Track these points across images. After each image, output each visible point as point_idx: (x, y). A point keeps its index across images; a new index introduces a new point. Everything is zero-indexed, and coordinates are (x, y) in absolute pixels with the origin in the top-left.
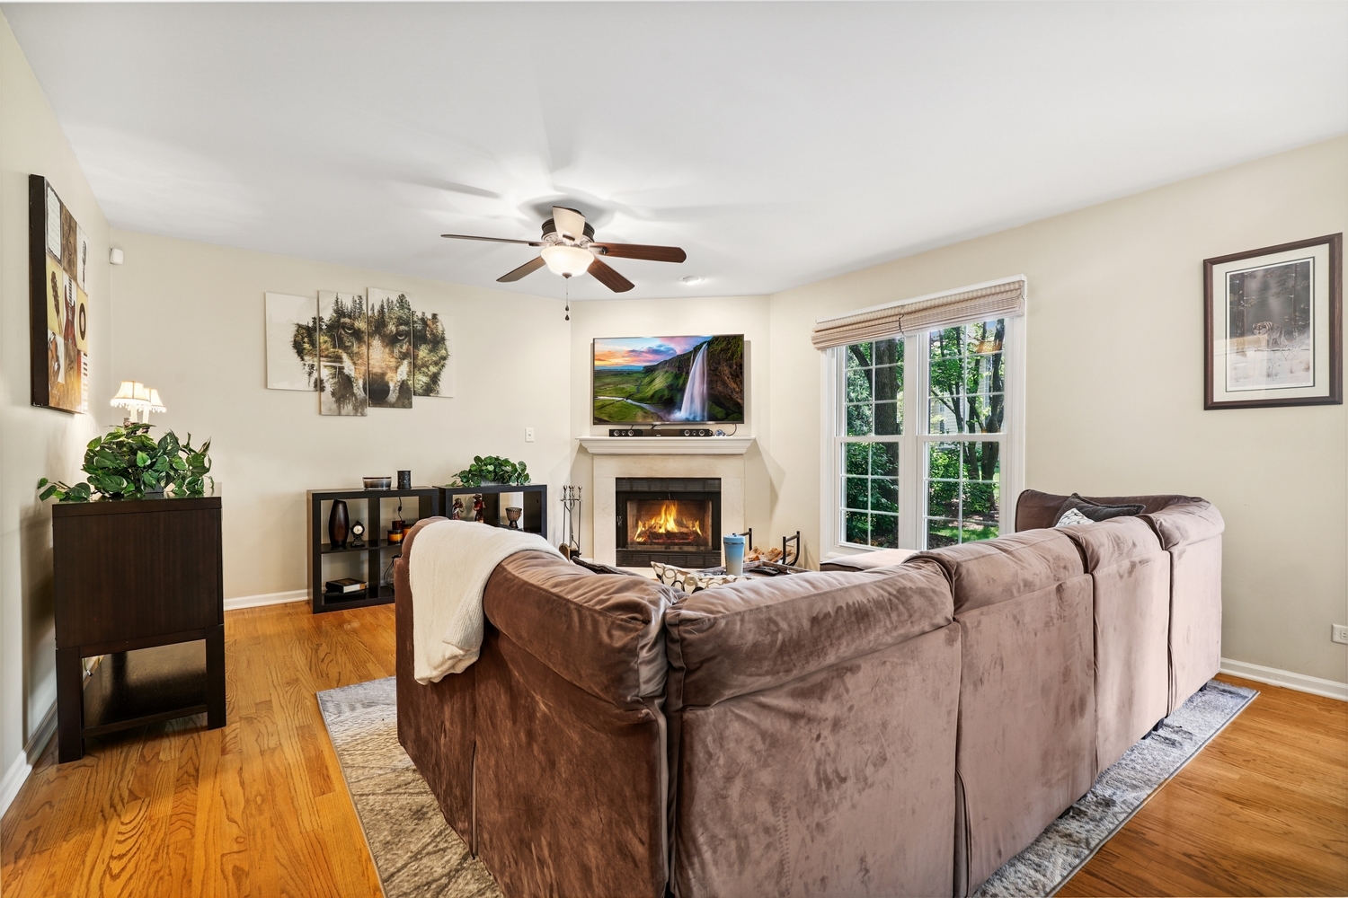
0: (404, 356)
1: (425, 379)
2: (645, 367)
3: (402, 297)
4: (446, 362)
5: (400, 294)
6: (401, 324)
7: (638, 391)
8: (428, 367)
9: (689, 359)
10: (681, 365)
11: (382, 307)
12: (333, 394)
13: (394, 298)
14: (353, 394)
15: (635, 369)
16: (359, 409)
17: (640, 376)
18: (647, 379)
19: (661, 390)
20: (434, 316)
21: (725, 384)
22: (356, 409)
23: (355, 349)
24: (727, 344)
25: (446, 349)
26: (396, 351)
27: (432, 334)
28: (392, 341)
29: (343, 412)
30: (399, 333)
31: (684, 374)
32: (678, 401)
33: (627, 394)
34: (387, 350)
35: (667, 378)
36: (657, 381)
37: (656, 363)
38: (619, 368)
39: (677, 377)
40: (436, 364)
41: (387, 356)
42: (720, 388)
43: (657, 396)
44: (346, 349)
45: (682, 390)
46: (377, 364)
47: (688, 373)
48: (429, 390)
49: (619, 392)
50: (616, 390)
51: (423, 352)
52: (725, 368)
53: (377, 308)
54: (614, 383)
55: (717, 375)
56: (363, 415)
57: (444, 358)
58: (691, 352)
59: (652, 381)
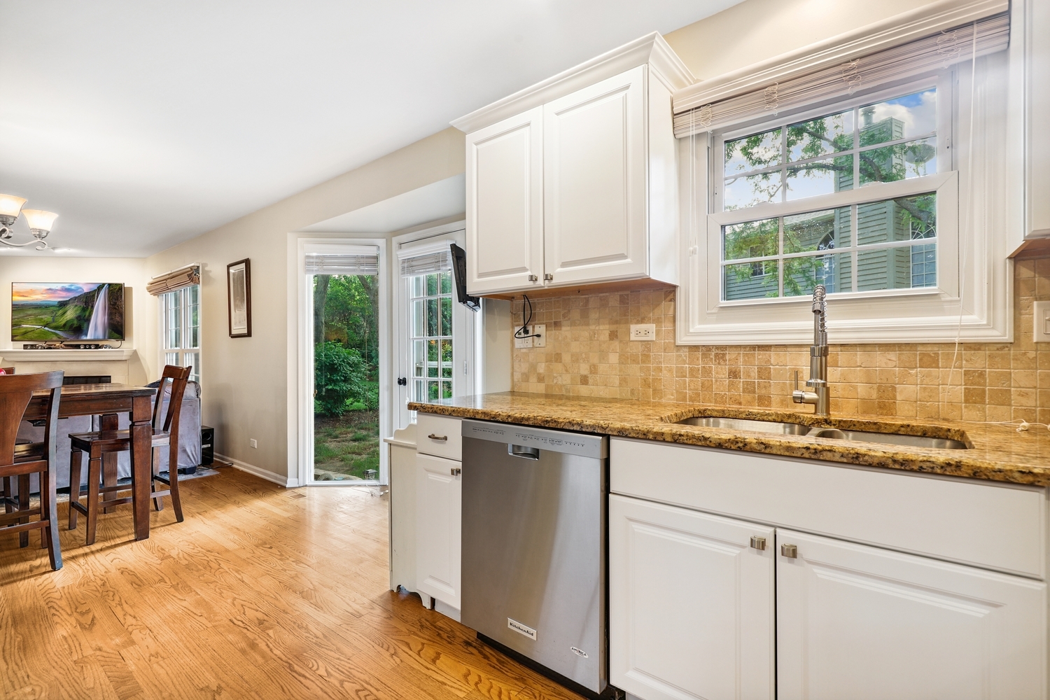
2: (59, 302)
7: (54, 321)
9: (94, 295)
10: (87, 300)
15: (51, 303)
17: (55, 309)
18: (61, 312)
19: (72, 320)
31: (90, 307)
32: (85, 328)
33: (45, 323)
35: (76, 311)
36: (68, 313)
37: (68, 299)
38: (39, 302)
39: (84, 310)
43: (68, 325)
45: (88, 320)
47: (93, 307)
49: (39, 321)
50: (36, 320)
54: (34, 315)
55: (115, 308)
58: (95, 290)
59: (65, 313)
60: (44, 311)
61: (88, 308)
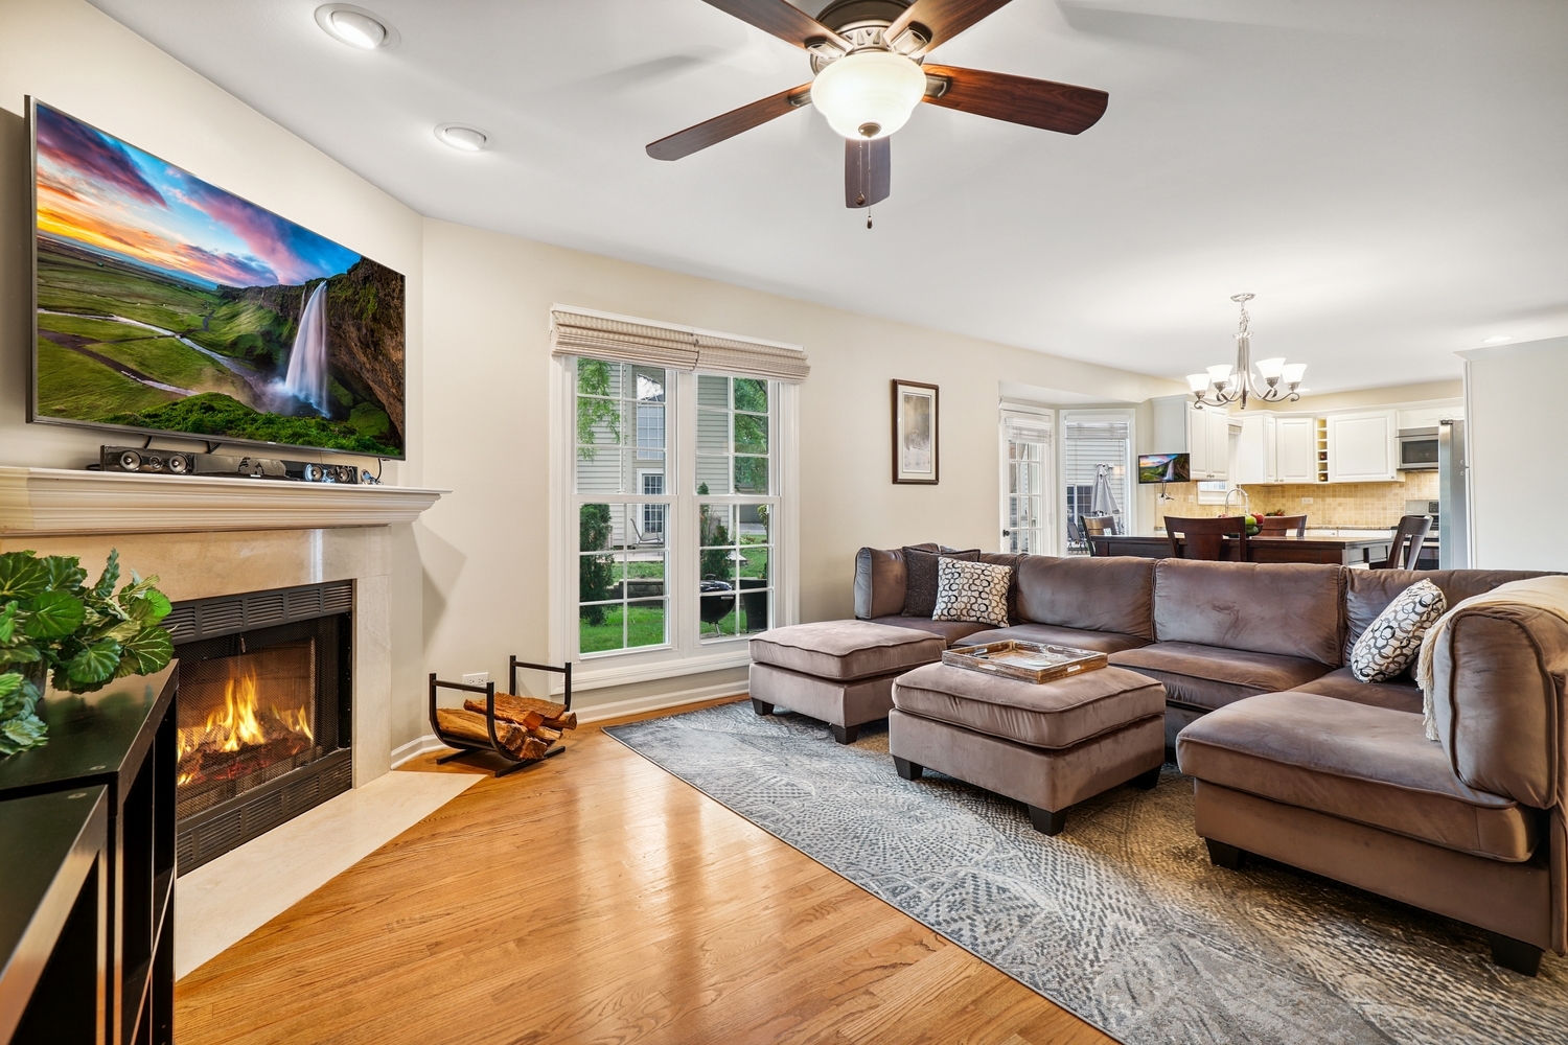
2: (221, 287)
7: (206, 328)
9: (299, 296)
10: (284, 302)
15: (201, 284)
17: (211, 300)
18: (224, 311)
19: (250, 336)
21: (350, 352)
31: (290, 319)
32: (280, 362)
33: (184, 328)
35: (261, 318)
36: (243, 318)
37: (242, 287)
38: (165, 270)
39: (279, 321)
42: (345, 358)
43: (243, 346)
45: (287, 346)
47: (296, 320)
49: (169, 319)
50: (156, 312)
52: (352, 329)
54: (153, 298)
55: (339, 335)
58: (301, 287)
59: (234, 316)
60: (181, 296)
61: (286, 320)
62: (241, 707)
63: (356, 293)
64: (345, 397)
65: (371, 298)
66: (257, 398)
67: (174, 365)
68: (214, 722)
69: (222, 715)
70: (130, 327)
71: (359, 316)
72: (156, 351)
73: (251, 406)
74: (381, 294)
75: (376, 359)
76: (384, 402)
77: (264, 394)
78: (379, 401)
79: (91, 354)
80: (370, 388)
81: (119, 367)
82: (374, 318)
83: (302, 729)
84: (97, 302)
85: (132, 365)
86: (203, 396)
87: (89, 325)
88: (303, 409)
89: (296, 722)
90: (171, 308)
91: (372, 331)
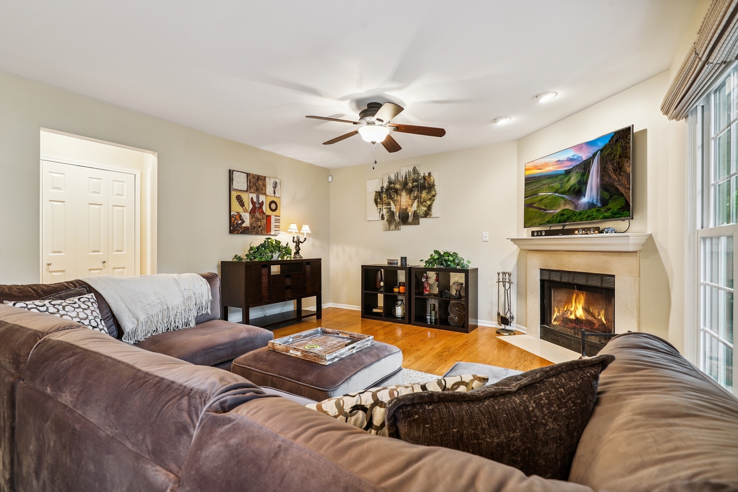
0: (415, 198)
1: (425, 209)
2: (565, 171)
3: (414, 169)
4: (435, 198)
5: (413, 167)
6: (414, 182)
7: (561, 187)
8: (426, 202)
9: (590, 162)
10: (585, 166)
11: (406, 175)
12: (387, 221)
13: (411, 170)
14: (395, 220)
15: (560, 172)
16: (397, 228)
17: (562, 177)
18: (567, 179)
19: (574, 185)
20: (429, 174)
21: (610, 177)
22: (396, 227)
23: (396, 198)
24: (611, 150)
25: (435, 191)
26: (412, 196)
27: (428, 184)
28: (410, 191)
29: (391, 229)
30: (413, 187)
31: (587, 172)
32: (584, 191)
33: (555, 190)
34: (408, 196)
35: (578, 176)
36: (572, 179)
37: (571, 168)
38: (550, 173)
39: (583, 175)
40: (430, 199)
41: (408, 199)
42: (607, 179)
43: (572, 189)
44: (392, 199)
45: (586, 183)
46: (404, 204)
47: (589, 172)
48: (427, 214)
49: (551, 189)
50: (549, 188)
51: (424, 195)
52: (610, 166)
53: (404, 176)
54: (549, 184)
55: (605, 171)
56: (398, 230)
57: (434, 196)
58: (591, 158)
59: (569, 179)
60: (555, 179)
62: (578, 305)
63: (612, 149)
64: (607, 195)
65: (619, 148)
66: (576, 207)
67: (553, 203)
68: (567, 308)
69: (570, 306)
70: (542, 195)
71: (613, 159)
72: (549, 201)
73: (574, 210)
74: (623, 144)
75: (620, 175)
76: (623, 192)
77: (578, 204)
78: (621, 193)
79: (535, 207)
80: (617, 188)
81: (540, 209)
82: (620, 157)
83: (601, 318)
84: (535, 191)
85: (543, 207)
86: (561, 211)
87: (534, 199)
88: (591, 205)
89: (599, 315)
90: (552, 185)
91: (619, 163)
